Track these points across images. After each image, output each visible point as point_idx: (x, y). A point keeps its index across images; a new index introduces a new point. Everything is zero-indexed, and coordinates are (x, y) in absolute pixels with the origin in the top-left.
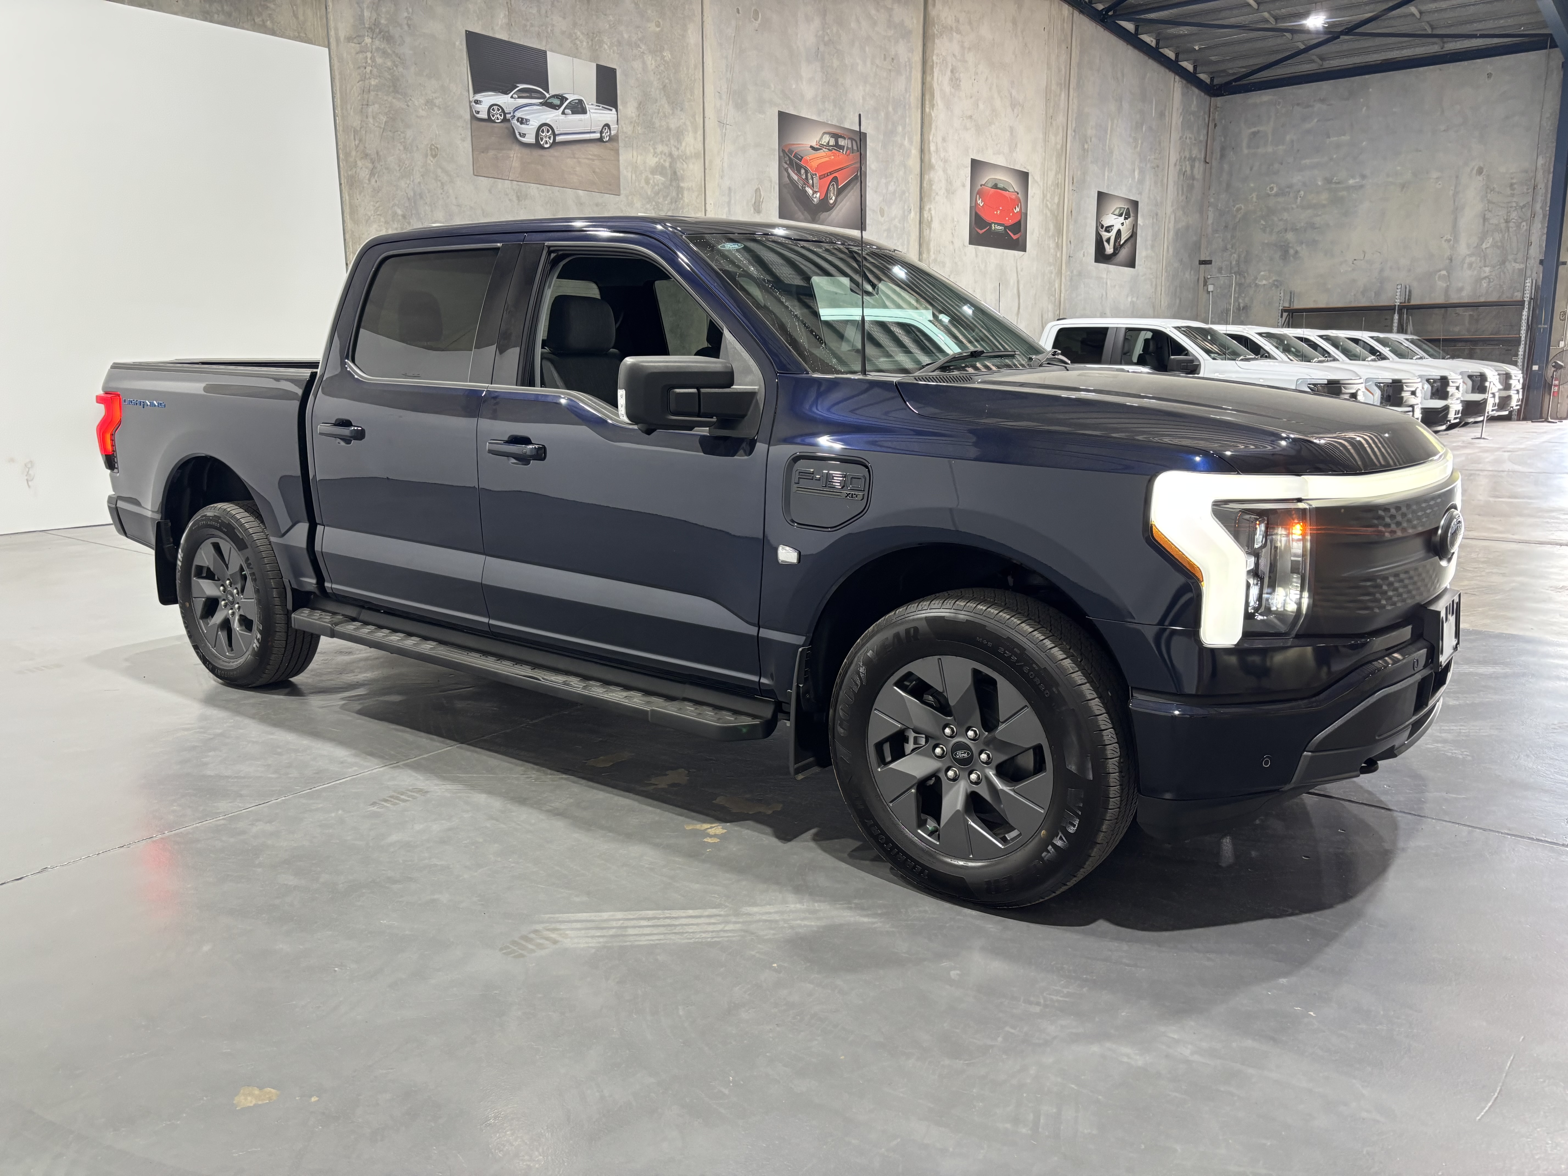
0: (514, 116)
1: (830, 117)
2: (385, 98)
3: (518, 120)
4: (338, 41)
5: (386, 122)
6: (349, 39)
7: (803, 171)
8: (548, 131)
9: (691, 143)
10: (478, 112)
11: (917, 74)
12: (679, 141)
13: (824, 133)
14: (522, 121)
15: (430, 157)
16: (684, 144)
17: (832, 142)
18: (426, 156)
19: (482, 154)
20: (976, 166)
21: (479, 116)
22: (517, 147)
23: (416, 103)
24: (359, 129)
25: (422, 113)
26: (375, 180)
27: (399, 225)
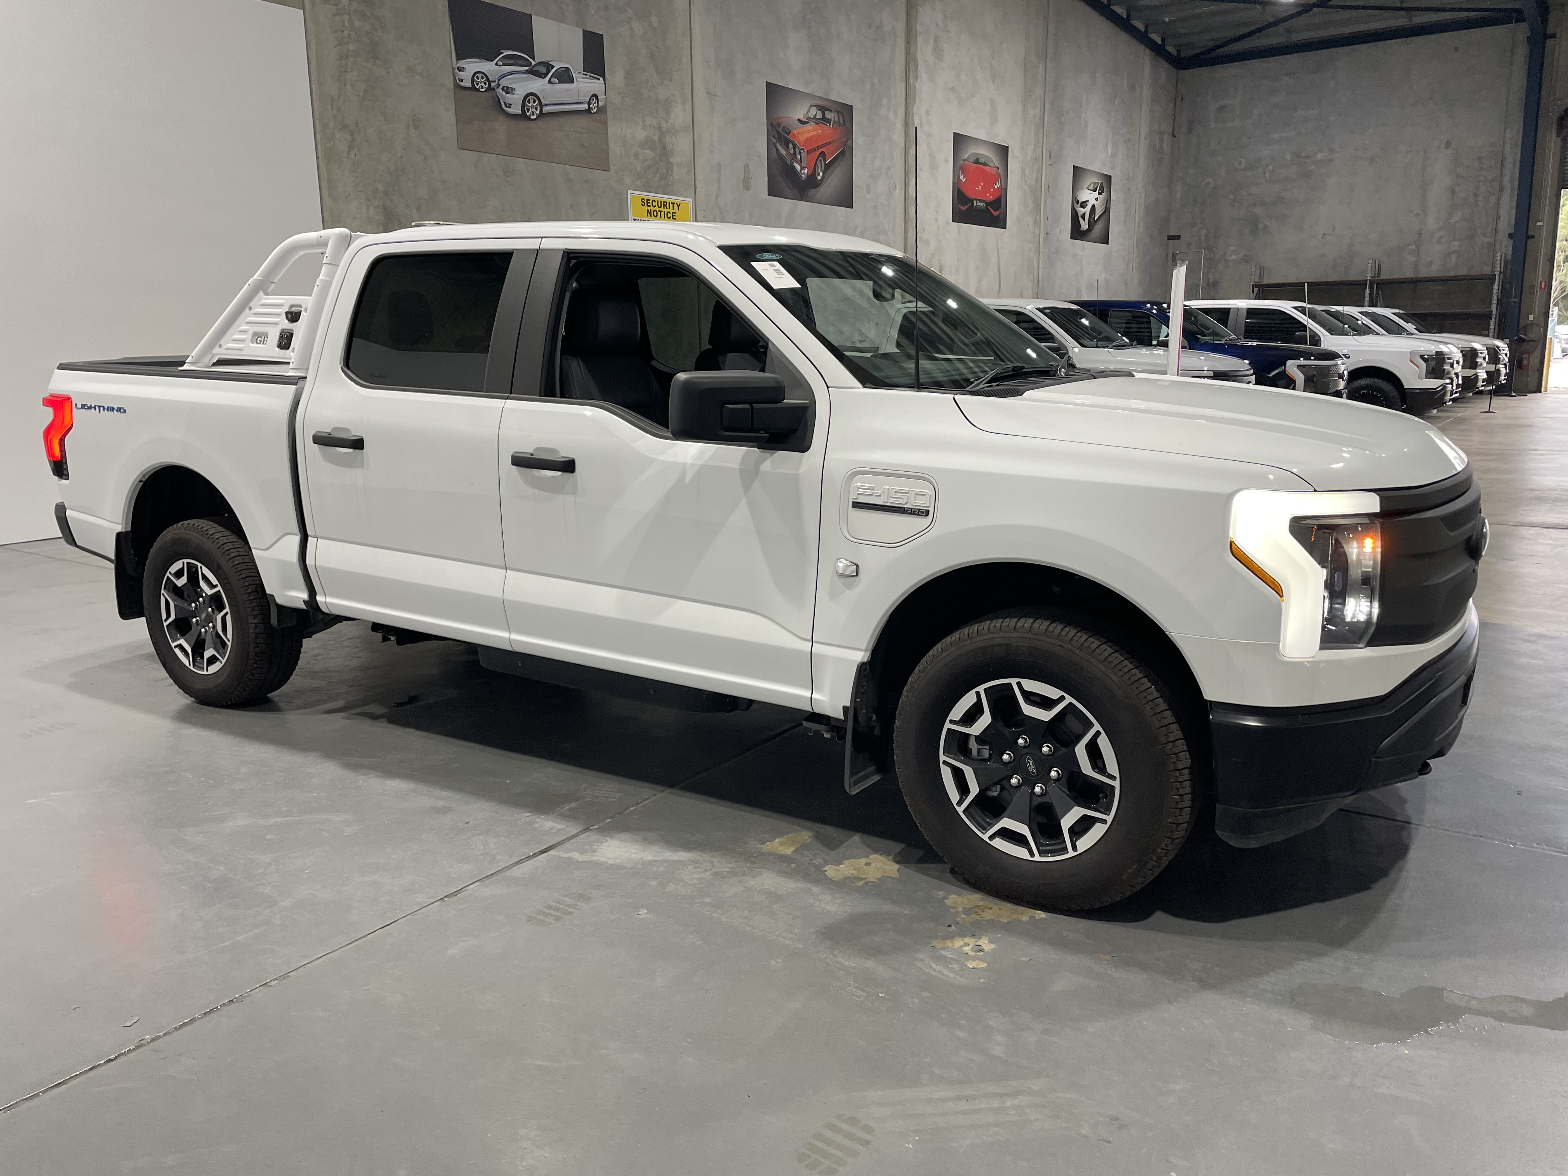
0: (499, 85)
1: (816, 88)
2: (364, 64)
3: (503, 89)
5: (365, 90)
6: (325, 1)
7: (791, 146)
8: (534, 102)
9: (679, 115)
10: (462, 81)
11: (901, 43)
12: (668, 113)
13: (811, 106)
15: (412, 128)
16: (672, 117)
17: (819, 116)
18: (408, 127)
19: (466, 126)
20: (959, 140)
21: (462, 84)
22: (502, 118)
23: (397, 70)
24: (336, 98)
25: (403, 80)
26: (354, 153)
27: (381, 203)
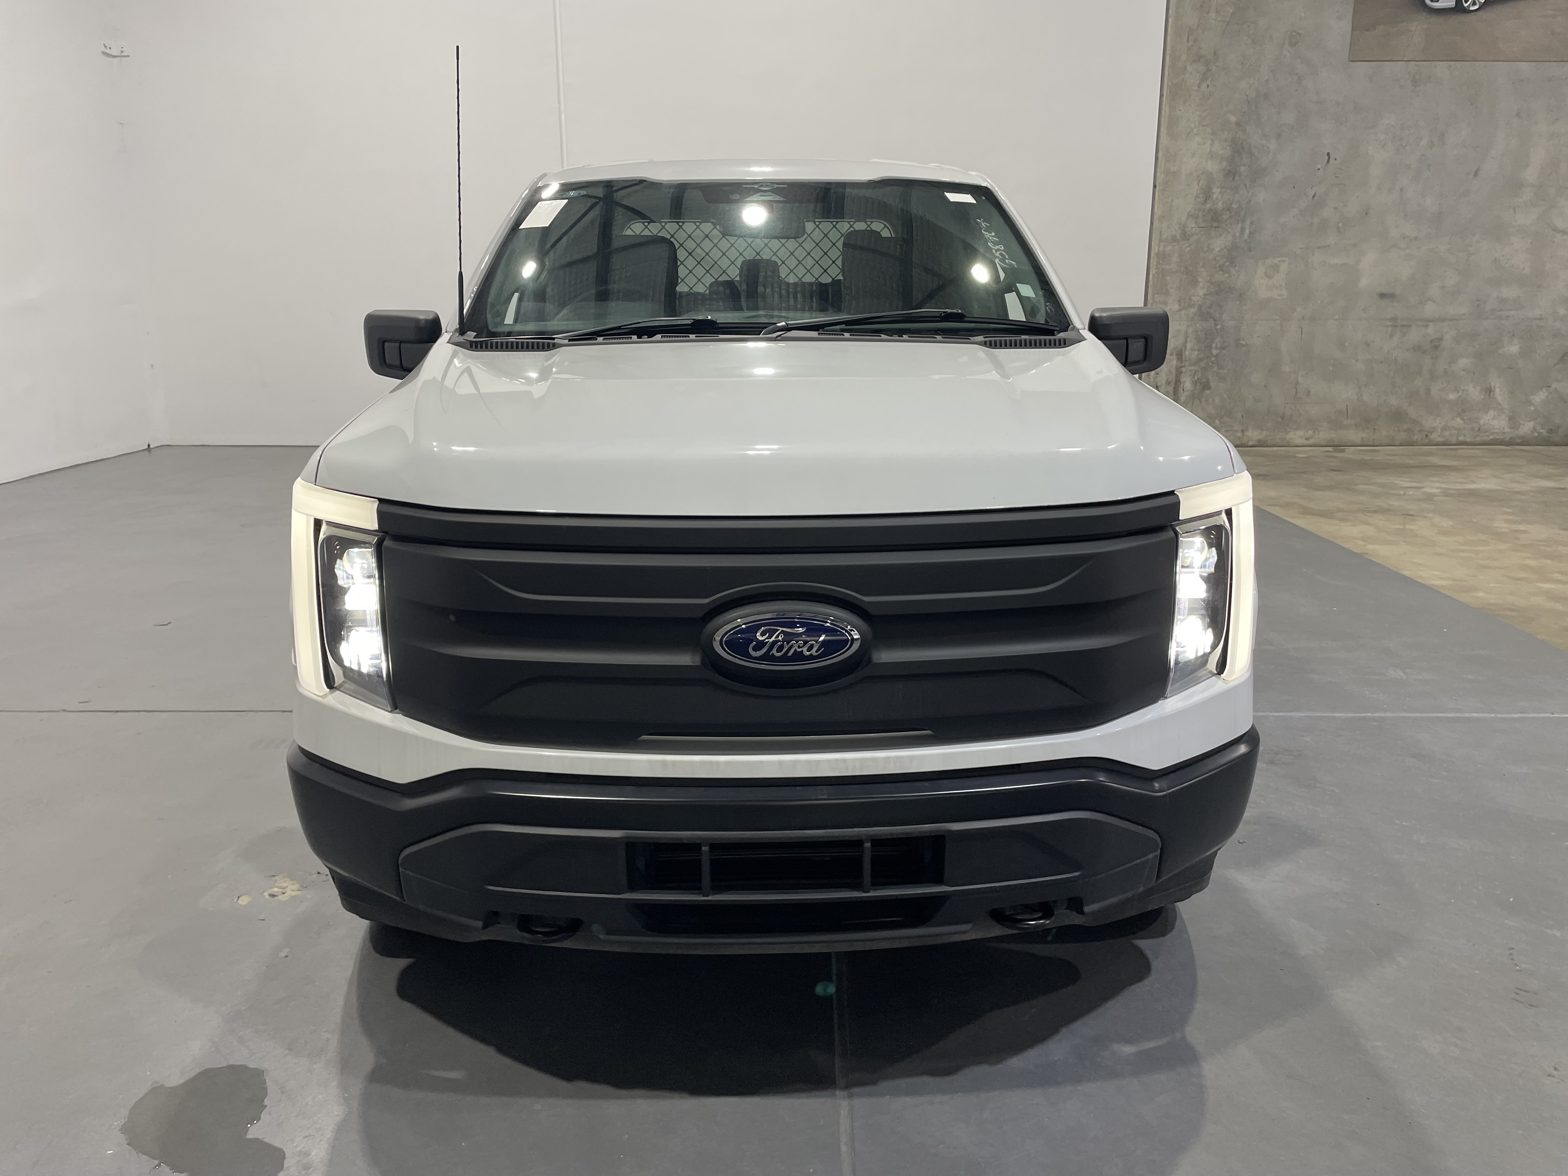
15: (1287, 47)
18: (1282, 46)
19: (1367, 33)
22: (1423, 16)
24: (1194, 28)
26: (1206, 85)
27: (1230, 136)
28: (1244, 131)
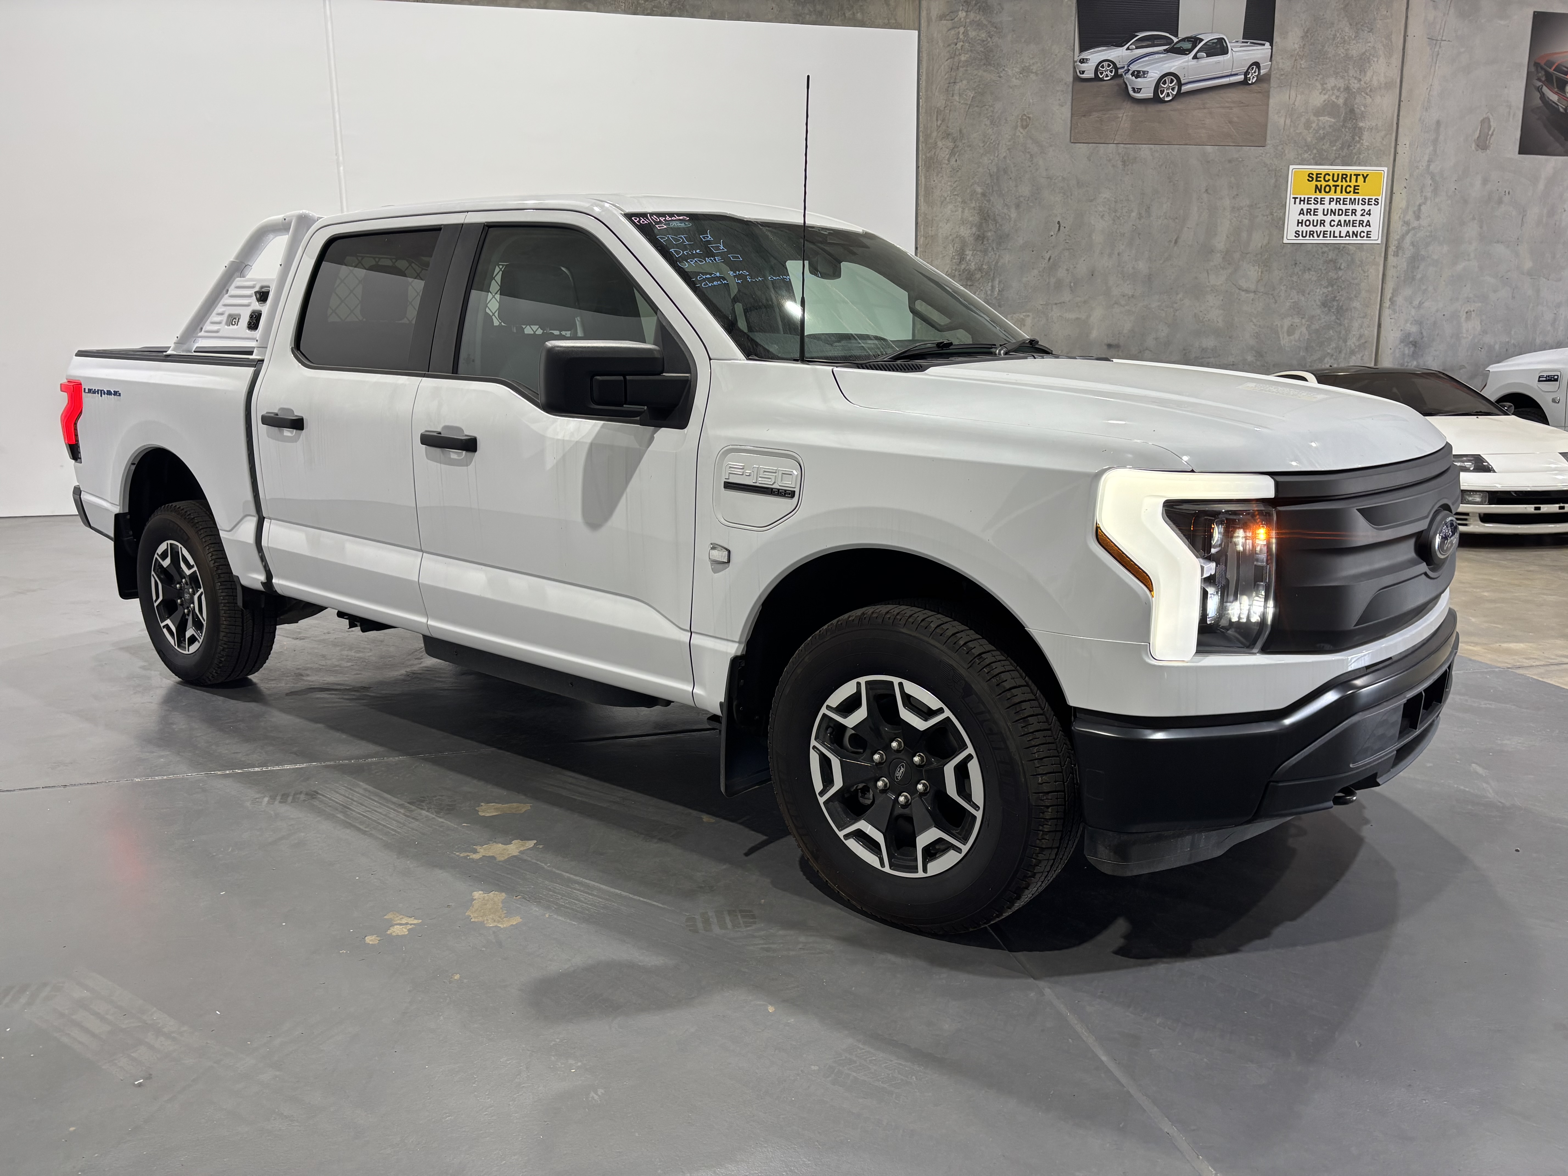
0: (1129, 70)
2: (975, 72)
3: (1133, 74)
4: (929, 21)
5: (973, 97)
6: (941, 17)
8: (1172, 81)
9: (1381, 70)
10: (1083, 72)
14: (1137, 74)
15: (1019, 128)
18: (1016, 128)
19: (1083, 118)
21: (1083, 76)
22: (1128, 105)
23: (1010, 73)
24: (942, 109)
25: (1015, 82)
26: (954, 160)
27: (978, 205)
28: (989, 201)
